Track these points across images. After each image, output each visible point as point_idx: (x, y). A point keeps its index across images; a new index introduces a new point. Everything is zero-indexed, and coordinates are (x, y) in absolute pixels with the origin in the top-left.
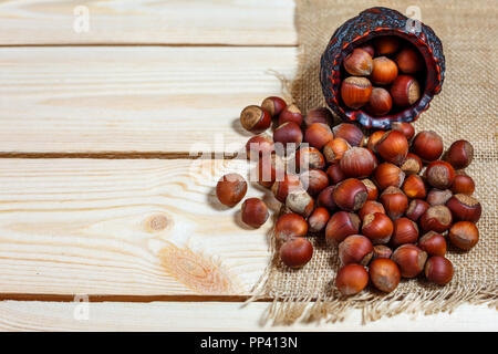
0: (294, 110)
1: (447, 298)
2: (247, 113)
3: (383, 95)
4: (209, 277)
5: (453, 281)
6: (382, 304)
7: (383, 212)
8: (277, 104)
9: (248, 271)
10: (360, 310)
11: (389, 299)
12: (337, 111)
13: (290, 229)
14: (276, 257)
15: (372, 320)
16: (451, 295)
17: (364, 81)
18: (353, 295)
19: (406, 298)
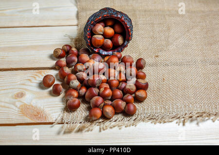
0: (74, 49)
1: (134, 120)
2: (55, 51)
3: (109, 42)
4: (39, 116)
5: (137, 113)
6: (107, 123)
7: (108, 87)
8: (68, 48)
9: (55, 112)
10: (99, 127)
11: (111, 121)
12: (91, 49)
13: (71, 95)
14: (66, 107)
15: (104, 130)
16: (136, 119)
17: (101, 37)
18: (96, 120)
19: (118, 121)
